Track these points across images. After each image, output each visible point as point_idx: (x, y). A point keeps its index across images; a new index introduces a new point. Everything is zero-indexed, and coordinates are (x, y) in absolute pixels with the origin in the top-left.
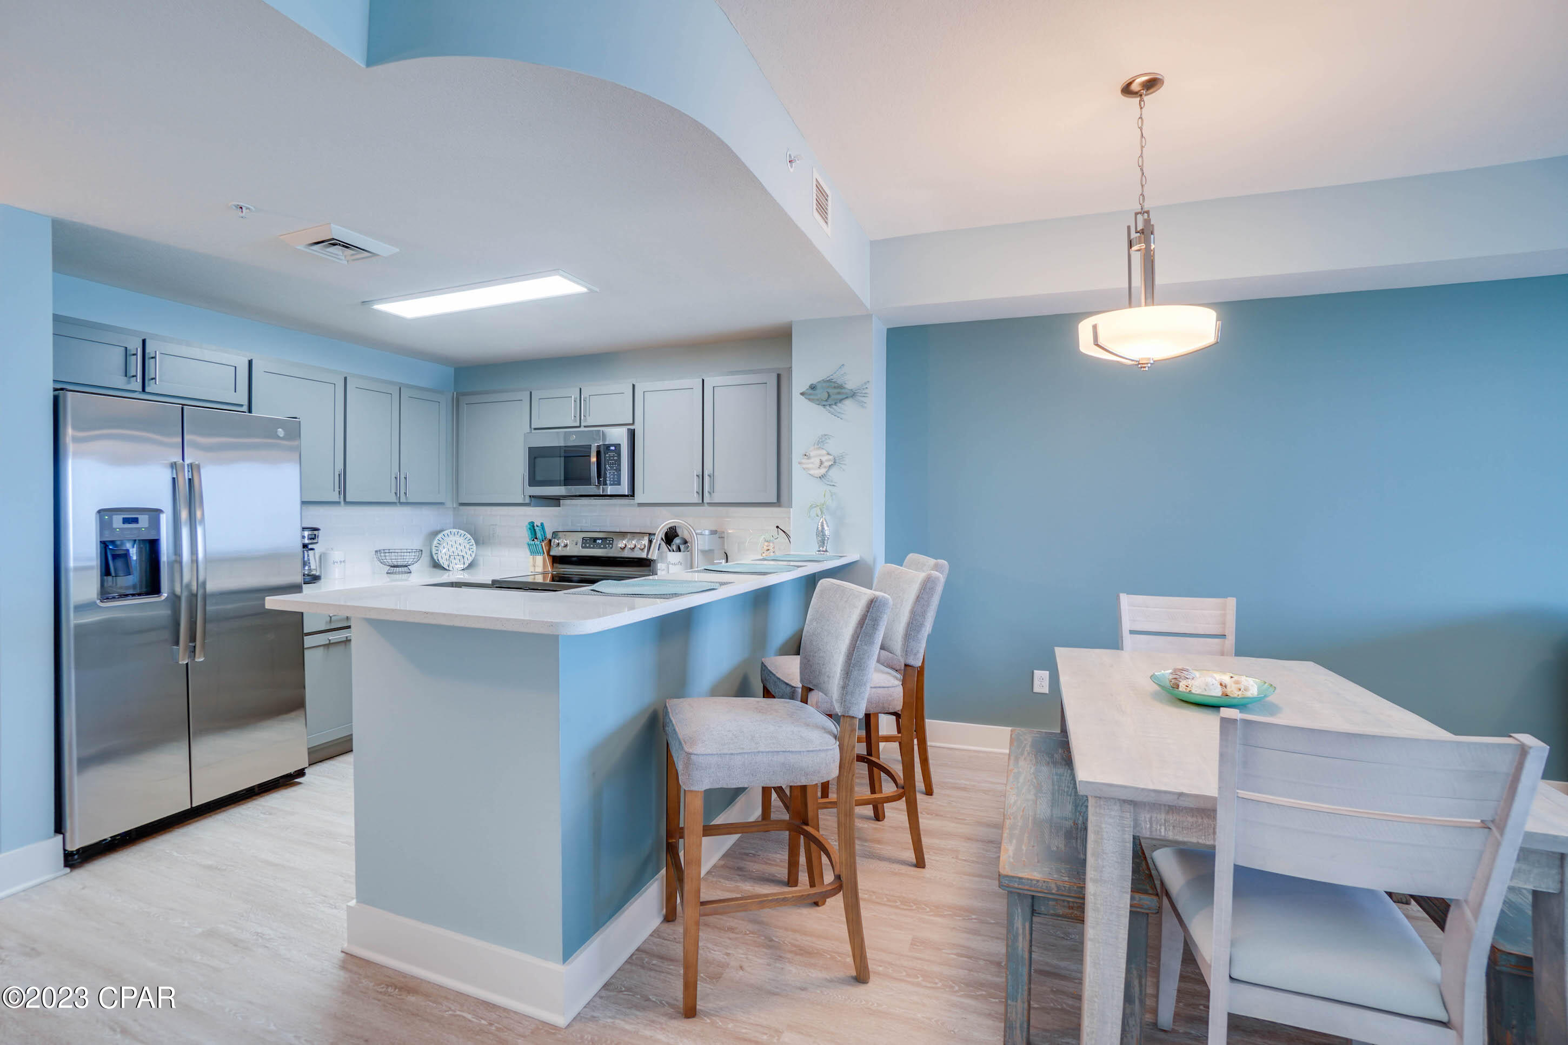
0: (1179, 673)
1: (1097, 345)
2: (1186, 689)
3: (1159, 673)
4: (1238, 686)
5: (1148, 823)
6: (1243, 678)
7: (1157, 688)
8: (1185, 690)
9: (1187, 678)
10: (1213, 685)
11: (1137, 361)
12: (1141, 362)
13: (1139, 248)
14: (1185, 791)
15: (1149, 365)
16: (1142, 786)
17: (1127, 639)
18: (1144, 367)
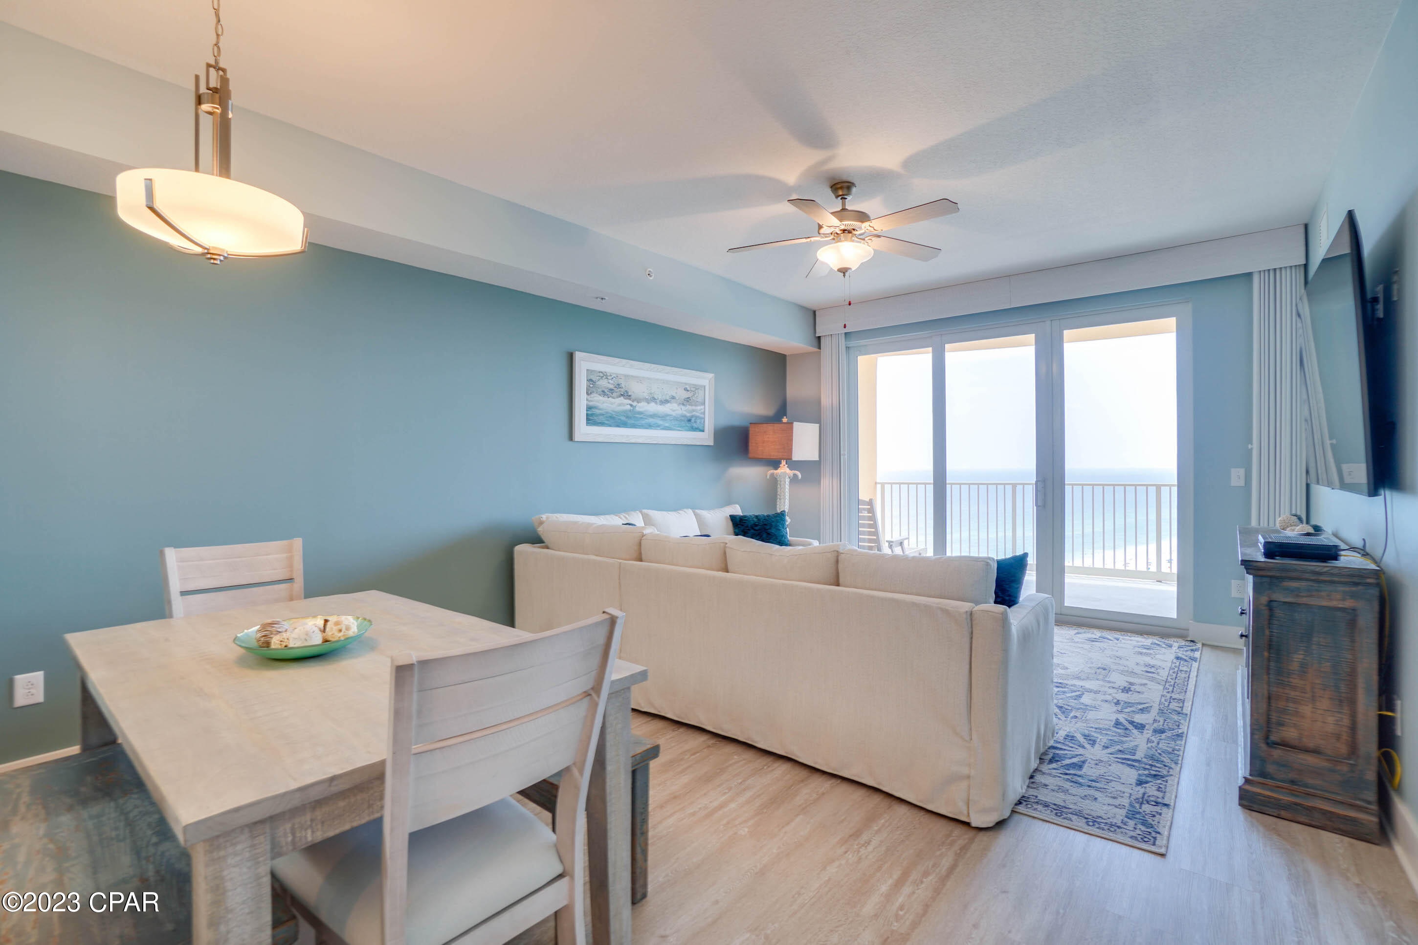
0: (269, 629)
1: (152, 209)
2: (281, 645)
3: (242, 634)
4: (339, 627)
5: (290, 835)
6: (343, 618)
7: (243, 651)
8: (280, 647)
9: (280, 632)
10: (313, 632)
11: (206, 249)
12: (211, 252)
13: (210, 109)
14: (338, 771)
15: (222, 258)
16: (282, 790)
17: (178, 604)
18: (214, 259)
